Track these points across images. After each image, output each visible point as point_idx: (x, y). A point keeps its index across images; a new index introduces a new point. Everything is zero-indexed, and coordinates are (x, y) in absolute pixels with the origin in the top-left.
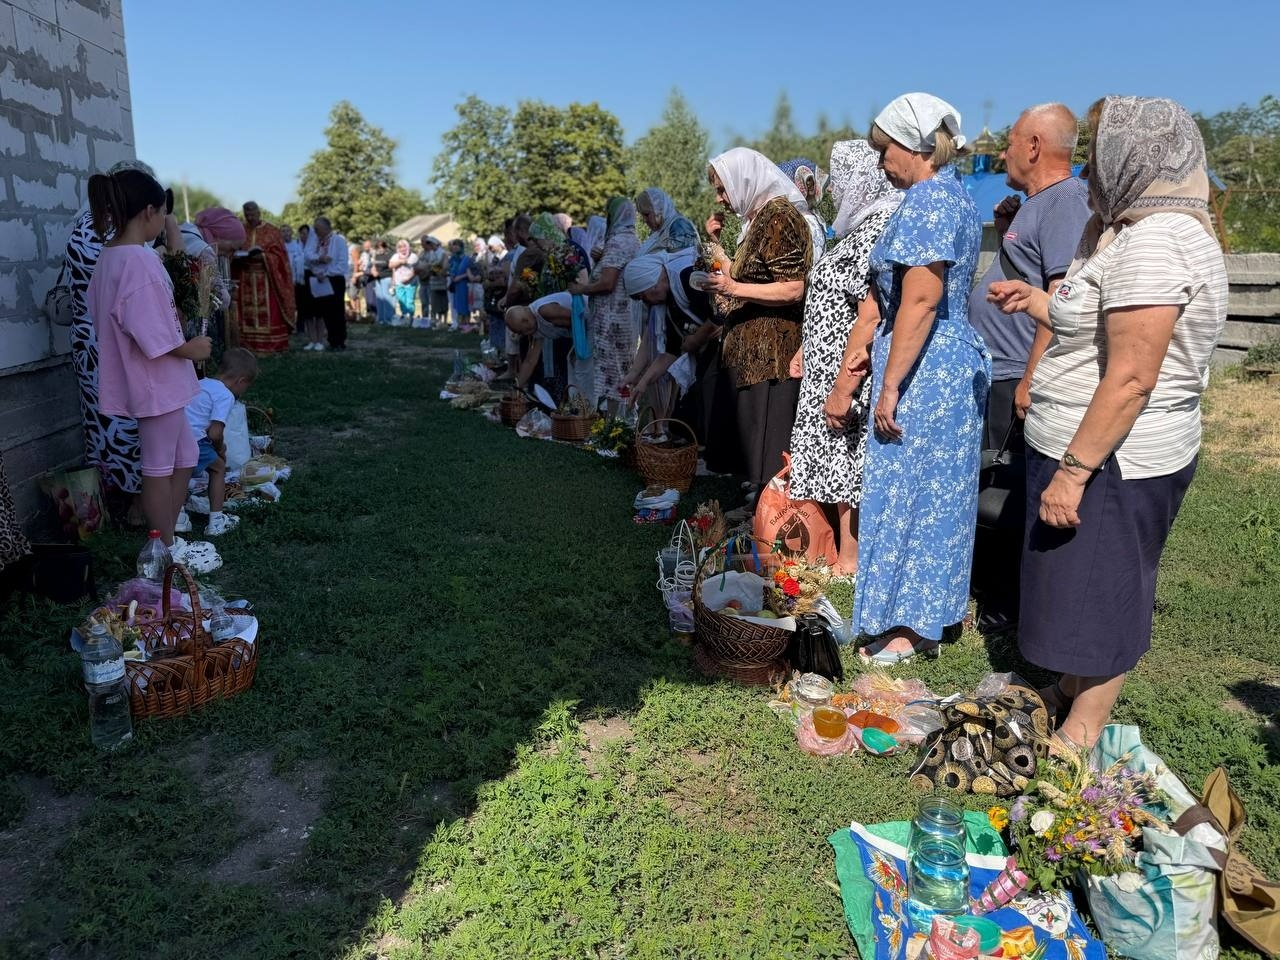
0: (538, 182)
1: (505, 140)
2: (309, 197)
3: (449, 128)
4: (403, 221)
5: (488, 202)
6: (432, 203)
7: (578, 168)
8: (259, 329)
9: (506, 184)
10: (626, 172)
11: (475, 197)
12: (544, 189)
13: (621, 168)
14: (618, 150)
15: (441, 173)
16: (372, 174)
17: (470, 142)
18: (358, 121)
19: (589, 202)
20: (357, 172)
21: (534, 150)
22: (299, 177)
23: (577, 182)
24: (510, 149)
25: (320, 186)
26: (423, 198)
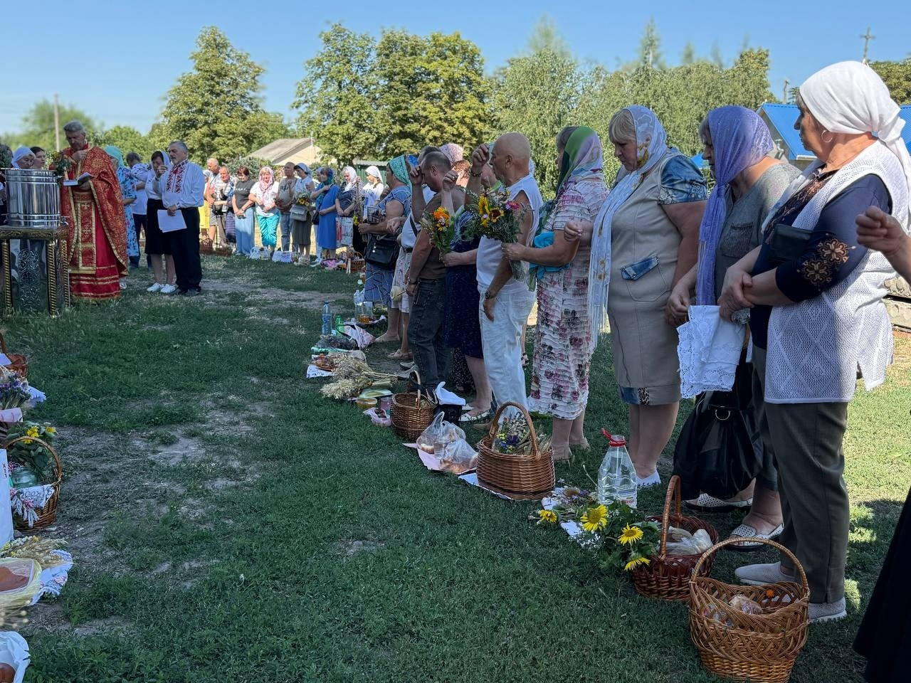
0: (399, 108)
1: (368, 68)
2: (174, 118)
3: (314, 56)
4: (266, 144)
5: (349, 127)
6: (294, 127)
7: (438, 96)
8: (83, 269)
9: (368, 110)
10: (486, 100)
11: (337, 122)
12: (405, 115)
13: (480, 97)
14: (478, 79)
15: (304, 99)
16: (237, 97)
17: (334, 69)
18: (225, 46)
19: (449, 129)
20: (223, 96)
21: (396, 78)
22: (166, 99)
23: (438, 109)
24: (373, 77)
25: (185, 108)
26: (285, 122)
